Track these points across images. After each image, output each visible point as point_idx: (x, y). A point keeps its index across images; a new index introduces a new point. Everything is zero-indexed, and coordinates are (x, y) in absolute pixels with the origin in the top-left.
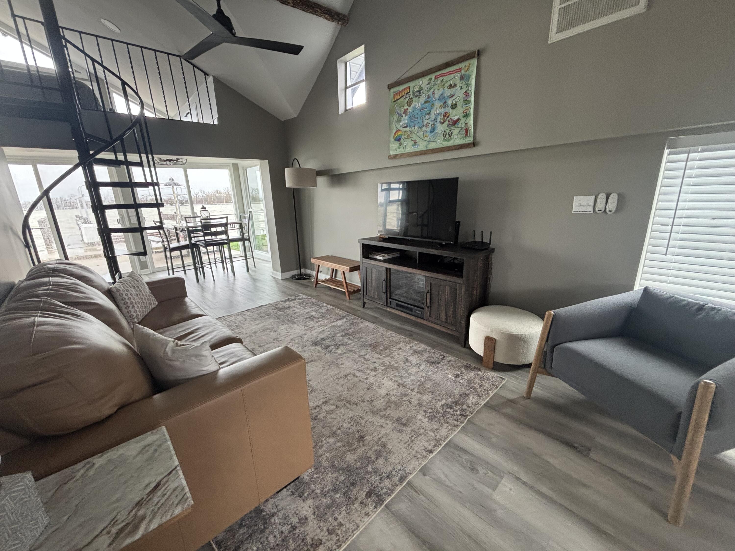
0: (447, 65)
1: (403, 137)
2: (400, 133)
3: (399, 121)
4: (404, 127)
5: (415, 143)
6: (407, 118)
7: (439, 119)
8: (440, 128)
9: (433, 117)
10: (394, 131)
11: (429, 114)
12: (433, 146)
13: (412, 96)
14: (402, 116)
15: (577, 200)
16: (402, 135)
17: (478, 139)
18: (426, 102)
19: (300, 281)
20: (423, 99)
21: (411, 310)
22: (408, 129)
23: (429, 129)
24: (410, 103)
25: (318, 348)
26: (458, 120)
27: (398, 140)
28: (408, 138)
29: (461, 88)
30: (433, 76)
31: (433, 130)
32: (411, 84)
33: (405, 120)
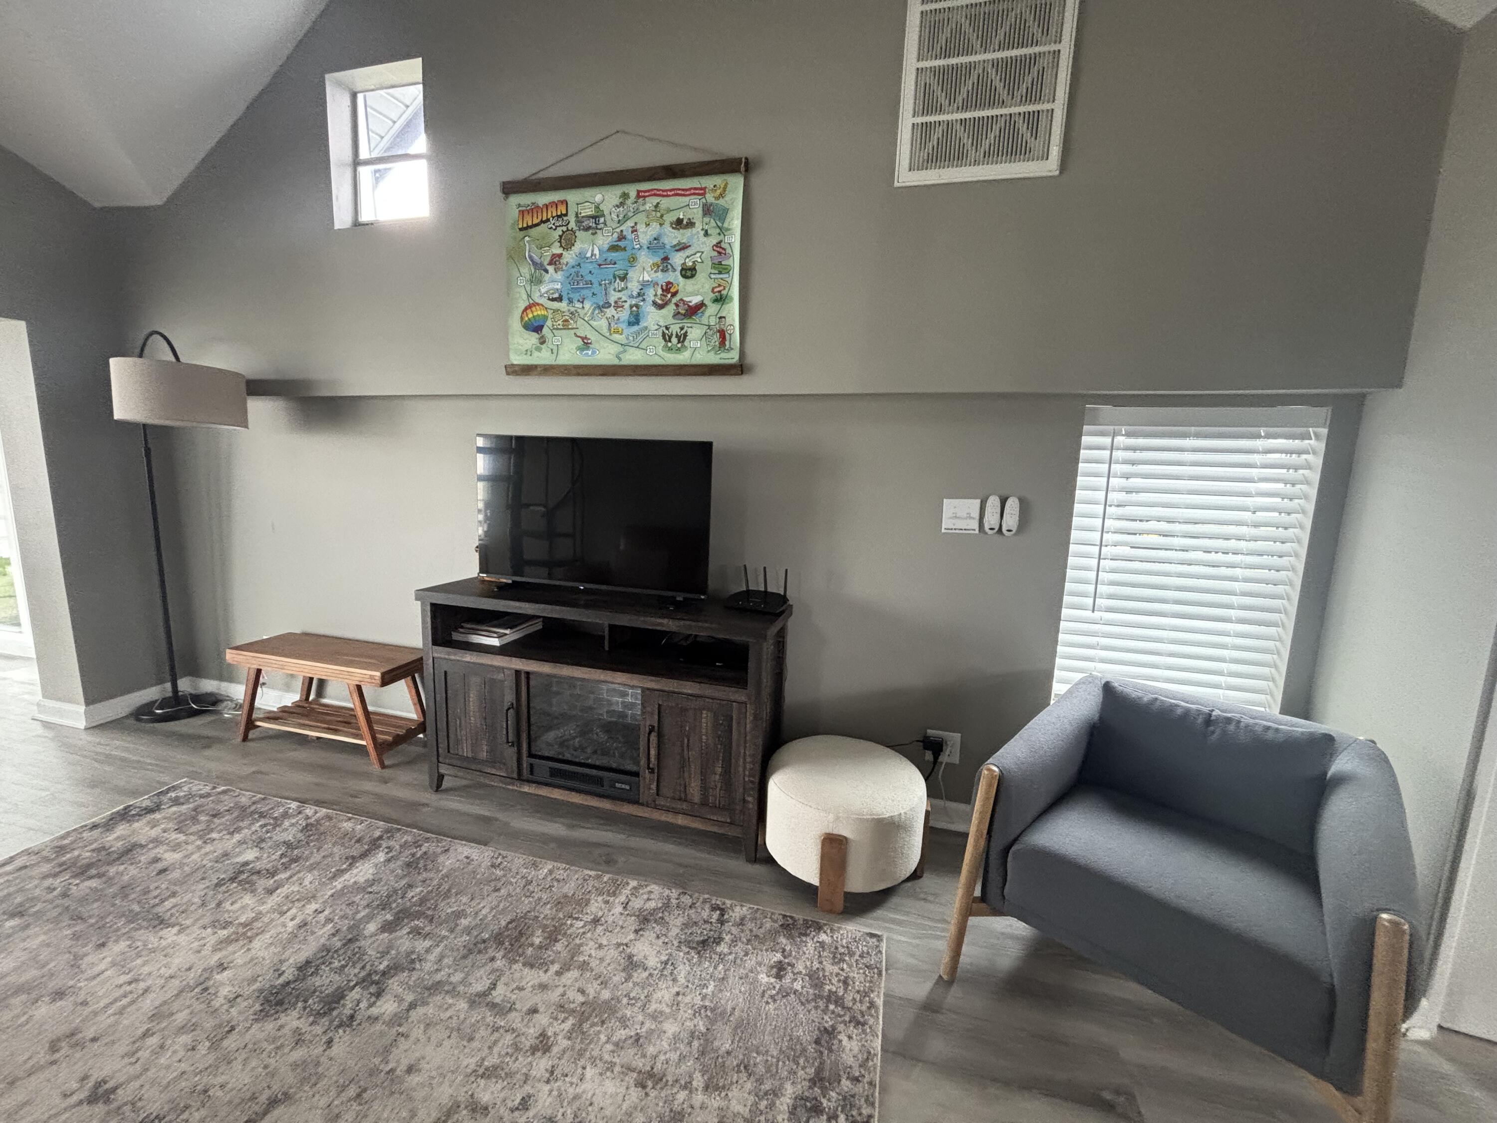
0: (671, 172)
1: (549, 323)
2: (539, 312)
3: (536, 281)
4: (553, 300)
5: (586, 343)
6: (559, 276)
7: (650, 294)
8: (654, 318)
9: (634, 286)
10: (522, 305)
11: (623, 278)
12: (634, 357)
13: (572, 225)
14: (547, 271)
15: (950, 506)
16: (545, 318)
17: (750, 358)
18: (614, 248)
19: (173, 726)
20: (604, 240)
21: (599, 781)
22: (563, 306)
23: (625, 315)
24: (567, 241)
25: (292, 1020)
26: (701, 305)
27: (536, 327)
28: (566, 326)
29: (706, 234)
30: (632, 190)
31: (635, 319)
32: (573, 196)
33: (554, 281)
